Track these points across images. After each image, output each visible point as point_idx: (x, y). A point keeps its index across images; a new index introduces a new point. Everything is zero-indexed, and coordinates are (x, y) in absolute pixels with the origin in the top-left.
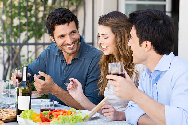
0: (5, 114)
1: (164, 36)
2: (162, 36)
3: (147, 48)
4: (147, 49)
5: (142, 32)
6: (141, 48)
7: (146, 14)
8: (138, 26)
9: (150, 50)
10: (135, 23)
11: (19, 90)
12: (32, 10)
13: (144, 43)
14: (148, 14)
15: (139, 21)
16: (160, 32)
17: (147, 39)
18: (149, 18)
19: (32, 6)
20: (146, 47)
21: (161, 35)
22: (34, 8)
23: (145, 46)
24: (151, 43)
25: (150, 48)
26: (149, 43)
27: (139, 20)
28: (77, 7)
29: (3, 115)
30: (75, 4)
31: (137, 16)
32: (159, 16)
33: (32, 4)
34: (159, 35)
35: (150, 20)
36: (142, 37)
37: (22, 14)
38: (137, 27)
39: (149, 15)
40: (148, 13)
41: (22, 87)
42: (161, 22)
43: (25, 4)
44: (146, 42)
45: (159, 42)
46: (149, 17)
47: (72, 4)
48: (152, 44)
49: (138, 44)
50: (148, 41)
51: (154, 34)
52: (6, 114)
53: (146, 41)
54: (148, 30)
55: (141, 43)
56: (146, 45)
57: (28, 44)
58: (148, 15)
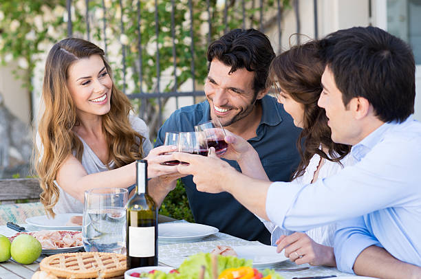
0: (103, 266)
1: (394, 85)
2: (391, 84)
3: (359, 112)
4: (360, 114)
5: (348, 79)
6: (348, 112)
7: (352, 39)
8: (338, 66)
9: (367, 115)
10: (332, 60)
11: (129, 212)
12: (184, 20)
13: (354, 102)
14: (357, 39)
15: (339, 56)
16: (386, 76)
17: (358, 94)
18: (360, 48)
19: (184, 12)
20: (357, 110)
21: (387, 83)
22: (187, 16)
23: (356, 107)
24: (367, 101)
25: (366, 112)
26: (364, 102)
27: (339, 53)
28: (281, 11)
29: (97, 269)
30: (276, 5)
31: (334, 44)
32: (381, 42)
33: (184, 8)
34: (384, 84)
35: (362, 52)
36: (347, 89)
37: (165, 29)
38: (335, 69)
39: (358, 41)
40: (357, 37)
41: (136, 206)
42: (385, 54)
43: (169, 9)
44: (356, 99)
45: (384, 98)
46: (360, 46)
47: (271, 4)
48: (370, 101)
49: (342, 105)
50: (361, 96)
51: (372, 82)
52: (105, 264)
53: (357, 97)
54: (360, 73)
55: (346, 102)
56: (358, 106)
57: (177, 95)
58: (357, 43)
